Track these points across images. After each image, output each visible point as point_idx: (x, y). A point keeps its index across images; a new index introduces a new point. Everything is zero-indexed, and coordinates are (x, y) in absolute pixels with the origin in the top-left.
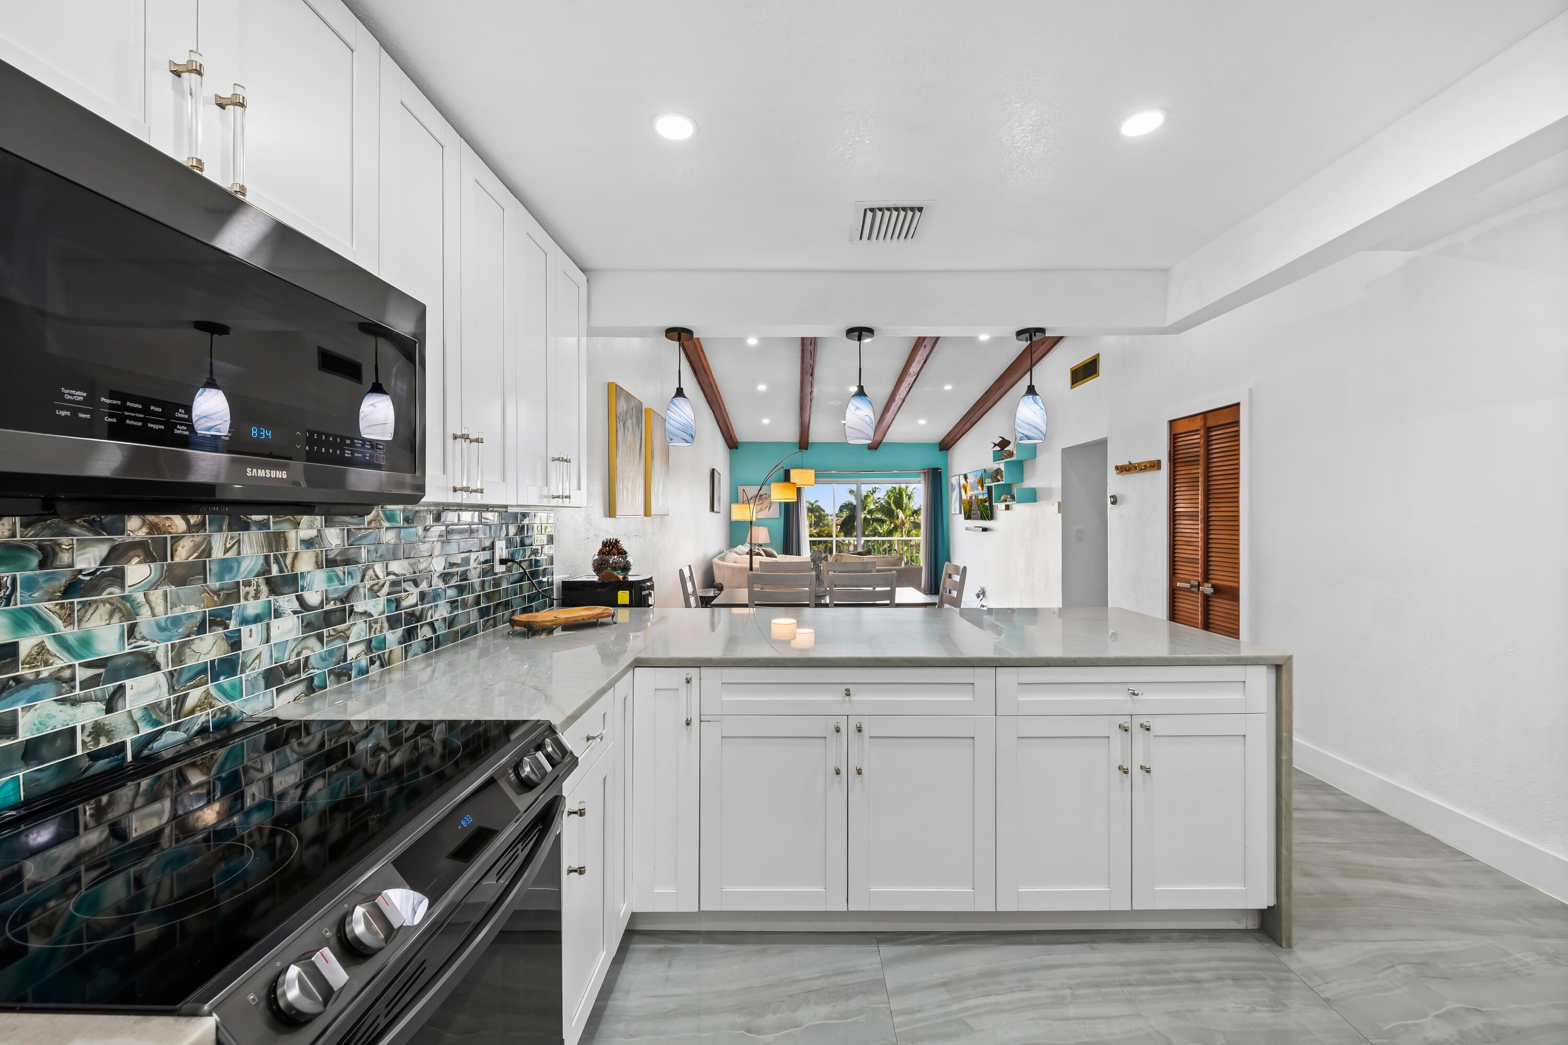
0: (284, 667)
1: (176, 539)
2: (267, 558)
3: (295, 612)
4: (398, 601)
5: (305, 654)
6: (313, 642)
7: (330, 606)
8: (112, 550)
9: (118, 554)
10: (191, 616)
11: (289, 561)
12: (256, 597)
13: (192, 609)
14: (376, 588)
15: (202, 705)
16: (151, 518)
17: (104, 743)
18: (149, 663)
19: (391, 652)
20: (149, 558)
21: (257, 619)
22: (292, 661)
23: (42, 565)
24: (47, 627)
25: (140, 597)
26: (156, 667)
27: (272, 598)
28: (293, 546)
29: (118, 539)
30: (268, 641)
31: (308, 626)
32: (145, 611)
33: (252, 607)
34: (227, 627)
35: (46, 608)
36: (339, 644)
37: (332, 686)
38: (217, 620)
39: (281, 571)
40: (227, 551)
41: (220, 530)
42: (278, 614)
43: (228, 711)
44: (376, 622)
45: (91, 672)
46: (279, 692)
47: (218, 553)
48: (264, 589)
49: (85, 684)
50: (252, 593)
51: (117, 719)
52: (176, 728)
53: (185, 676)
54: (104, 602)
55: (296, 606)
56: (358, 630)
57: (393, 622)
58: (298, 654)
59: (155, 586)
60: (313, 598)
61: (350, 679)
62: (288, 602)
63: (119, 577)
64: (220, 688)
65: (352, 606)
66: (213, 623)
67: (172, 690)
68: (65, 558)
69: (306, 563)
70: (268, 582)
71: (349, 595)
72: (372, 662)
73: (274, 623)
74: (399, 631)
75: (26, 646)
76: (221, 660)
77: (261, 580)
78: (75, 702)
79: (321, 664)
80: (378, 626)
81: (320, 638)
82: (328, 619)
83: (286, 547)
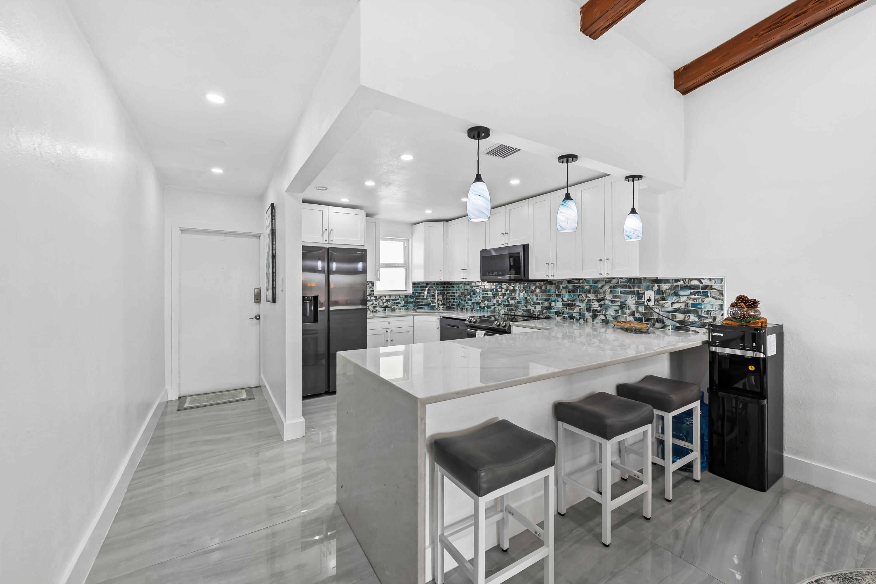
0: (559, 312)
1: (542, 286)
2: (556, 290)
3: (561, 302)
4: (590, 306)
5: (563, 311)
6: (565, 309)
7: (569, 302)
8: (535, 287)
9: (536, 288)
10: (544, 298)
11: (560, 291)
12: (554, 297)
13: (544, 297)
14: (583, 300)
15: (546, 313)
16: (539, 283)
17: (534, 313)
18: (538, 304)
19: (587, 318)
20: (539, 289)
21: (554, 301)
22: (561, 311)
23: (529, 288)
24: (530, 296)
25: (538, 294)
26: (540, 305)
27: (556, 298)
28: (561, 288)
29: (536, 286)
30: (556, 306)
31: (564, 305)
32: (539, 296)
33: (553, 299)
34: (549, 301)
35: (530, 294)
36: (571, 311)
37: (569, 320)
38: (548, 300)
39: (558, 293)
40: (549, 288)
41: (548, 284)
42: (558, 301)
43: (549, 316)
44: (582, 309)
45: (533, 303)
46: (557, 316)
47: (548, 289)
48: (555, 296)
49: (533, 304)
50: (553, 296)
51: (535, 310)
52: (542, 315)
53: (543, 308)
54: (535, 294)
55: (561, 300)
56: (577, 309)
57: (588, 311)
58: (562, 310)
59: (540, 293)
60: (565, 299)
61: (574, 320)
62: (560, 299)
63: (535, 291)
64: (548, 311)
65: (575, 303)
66: (547, 300)
67: (542, 309)
68: (531, 288)
69: (564, 292)
70: (556, 294)
71: (573, 301)
72: (580, 318)
73: (557, 303)
74: (591, 314)
75: (528, 298)
76: (548, 307)
77: (555, 294)
78: (532, 306)
79: (566, 314)
80: (583, 310)
81: (566, 308)
82: (568, 305)
83: (559, 288)
